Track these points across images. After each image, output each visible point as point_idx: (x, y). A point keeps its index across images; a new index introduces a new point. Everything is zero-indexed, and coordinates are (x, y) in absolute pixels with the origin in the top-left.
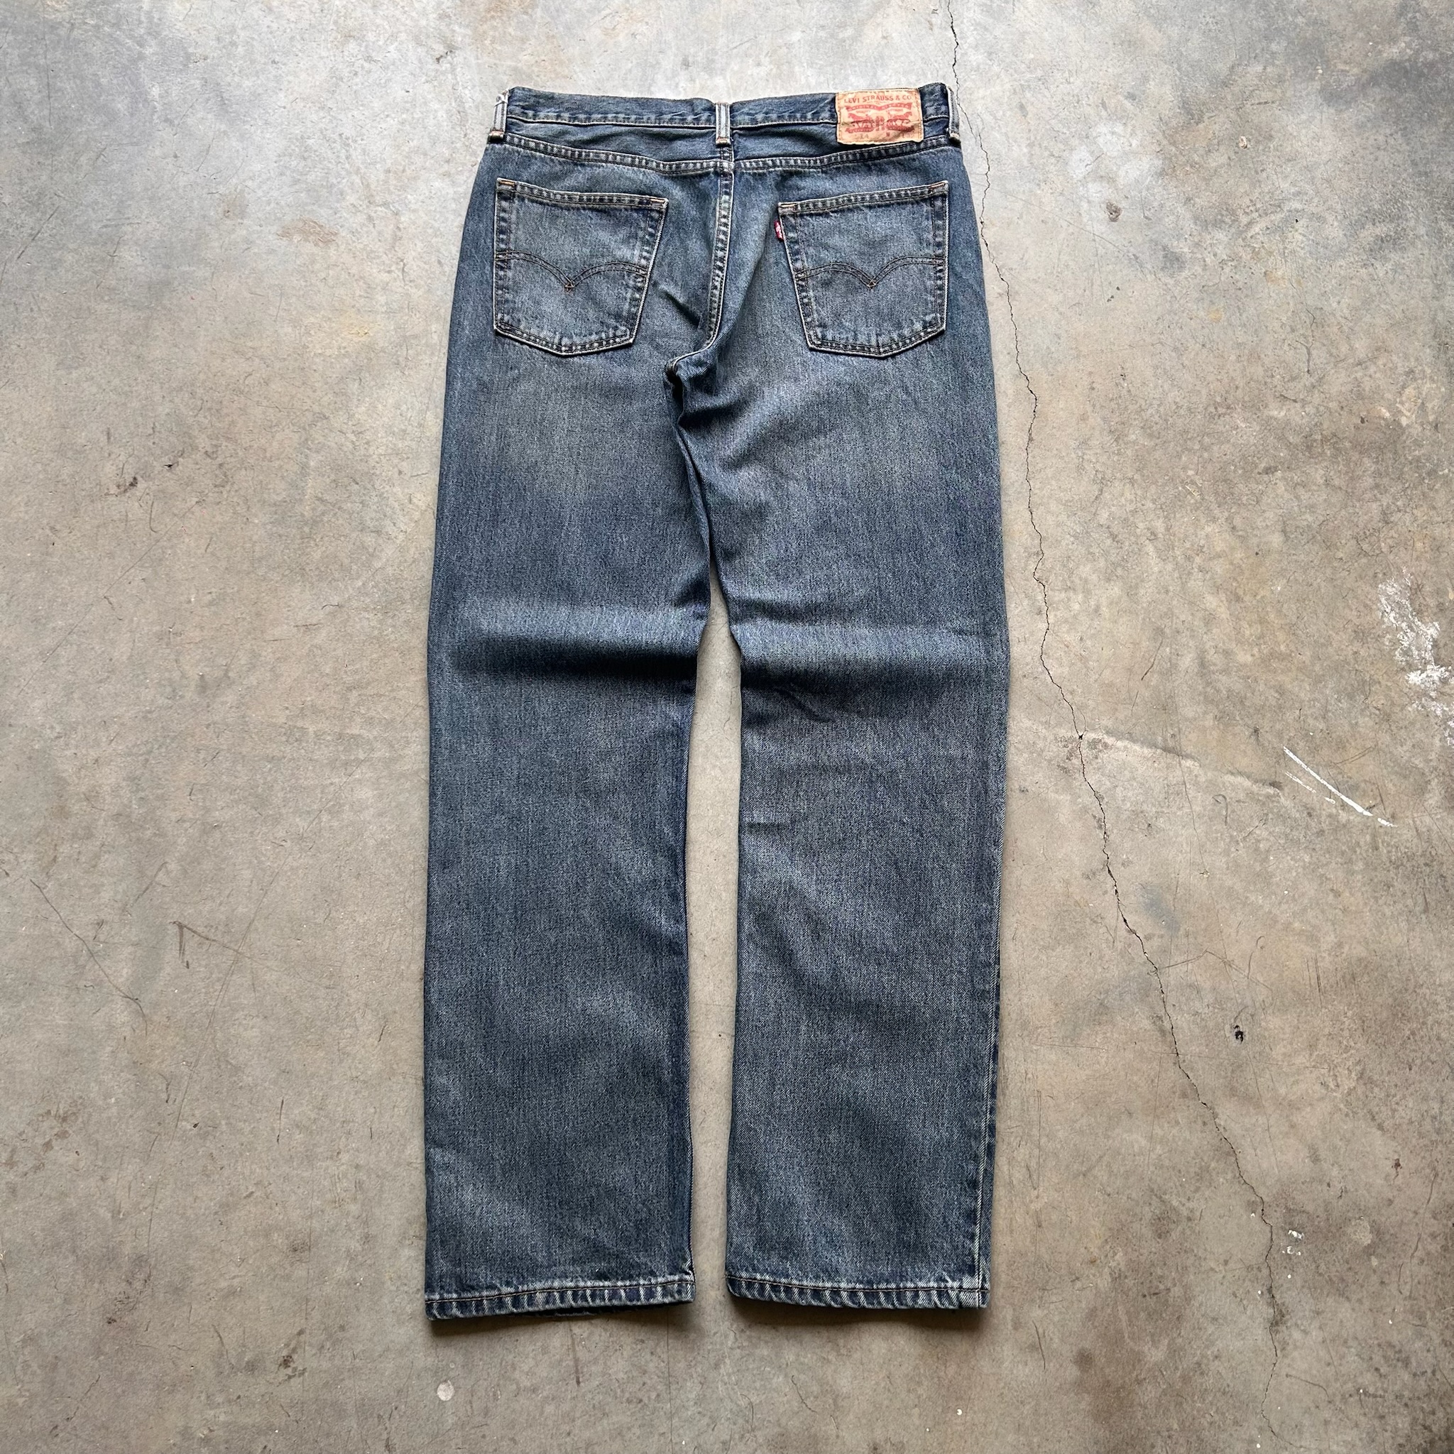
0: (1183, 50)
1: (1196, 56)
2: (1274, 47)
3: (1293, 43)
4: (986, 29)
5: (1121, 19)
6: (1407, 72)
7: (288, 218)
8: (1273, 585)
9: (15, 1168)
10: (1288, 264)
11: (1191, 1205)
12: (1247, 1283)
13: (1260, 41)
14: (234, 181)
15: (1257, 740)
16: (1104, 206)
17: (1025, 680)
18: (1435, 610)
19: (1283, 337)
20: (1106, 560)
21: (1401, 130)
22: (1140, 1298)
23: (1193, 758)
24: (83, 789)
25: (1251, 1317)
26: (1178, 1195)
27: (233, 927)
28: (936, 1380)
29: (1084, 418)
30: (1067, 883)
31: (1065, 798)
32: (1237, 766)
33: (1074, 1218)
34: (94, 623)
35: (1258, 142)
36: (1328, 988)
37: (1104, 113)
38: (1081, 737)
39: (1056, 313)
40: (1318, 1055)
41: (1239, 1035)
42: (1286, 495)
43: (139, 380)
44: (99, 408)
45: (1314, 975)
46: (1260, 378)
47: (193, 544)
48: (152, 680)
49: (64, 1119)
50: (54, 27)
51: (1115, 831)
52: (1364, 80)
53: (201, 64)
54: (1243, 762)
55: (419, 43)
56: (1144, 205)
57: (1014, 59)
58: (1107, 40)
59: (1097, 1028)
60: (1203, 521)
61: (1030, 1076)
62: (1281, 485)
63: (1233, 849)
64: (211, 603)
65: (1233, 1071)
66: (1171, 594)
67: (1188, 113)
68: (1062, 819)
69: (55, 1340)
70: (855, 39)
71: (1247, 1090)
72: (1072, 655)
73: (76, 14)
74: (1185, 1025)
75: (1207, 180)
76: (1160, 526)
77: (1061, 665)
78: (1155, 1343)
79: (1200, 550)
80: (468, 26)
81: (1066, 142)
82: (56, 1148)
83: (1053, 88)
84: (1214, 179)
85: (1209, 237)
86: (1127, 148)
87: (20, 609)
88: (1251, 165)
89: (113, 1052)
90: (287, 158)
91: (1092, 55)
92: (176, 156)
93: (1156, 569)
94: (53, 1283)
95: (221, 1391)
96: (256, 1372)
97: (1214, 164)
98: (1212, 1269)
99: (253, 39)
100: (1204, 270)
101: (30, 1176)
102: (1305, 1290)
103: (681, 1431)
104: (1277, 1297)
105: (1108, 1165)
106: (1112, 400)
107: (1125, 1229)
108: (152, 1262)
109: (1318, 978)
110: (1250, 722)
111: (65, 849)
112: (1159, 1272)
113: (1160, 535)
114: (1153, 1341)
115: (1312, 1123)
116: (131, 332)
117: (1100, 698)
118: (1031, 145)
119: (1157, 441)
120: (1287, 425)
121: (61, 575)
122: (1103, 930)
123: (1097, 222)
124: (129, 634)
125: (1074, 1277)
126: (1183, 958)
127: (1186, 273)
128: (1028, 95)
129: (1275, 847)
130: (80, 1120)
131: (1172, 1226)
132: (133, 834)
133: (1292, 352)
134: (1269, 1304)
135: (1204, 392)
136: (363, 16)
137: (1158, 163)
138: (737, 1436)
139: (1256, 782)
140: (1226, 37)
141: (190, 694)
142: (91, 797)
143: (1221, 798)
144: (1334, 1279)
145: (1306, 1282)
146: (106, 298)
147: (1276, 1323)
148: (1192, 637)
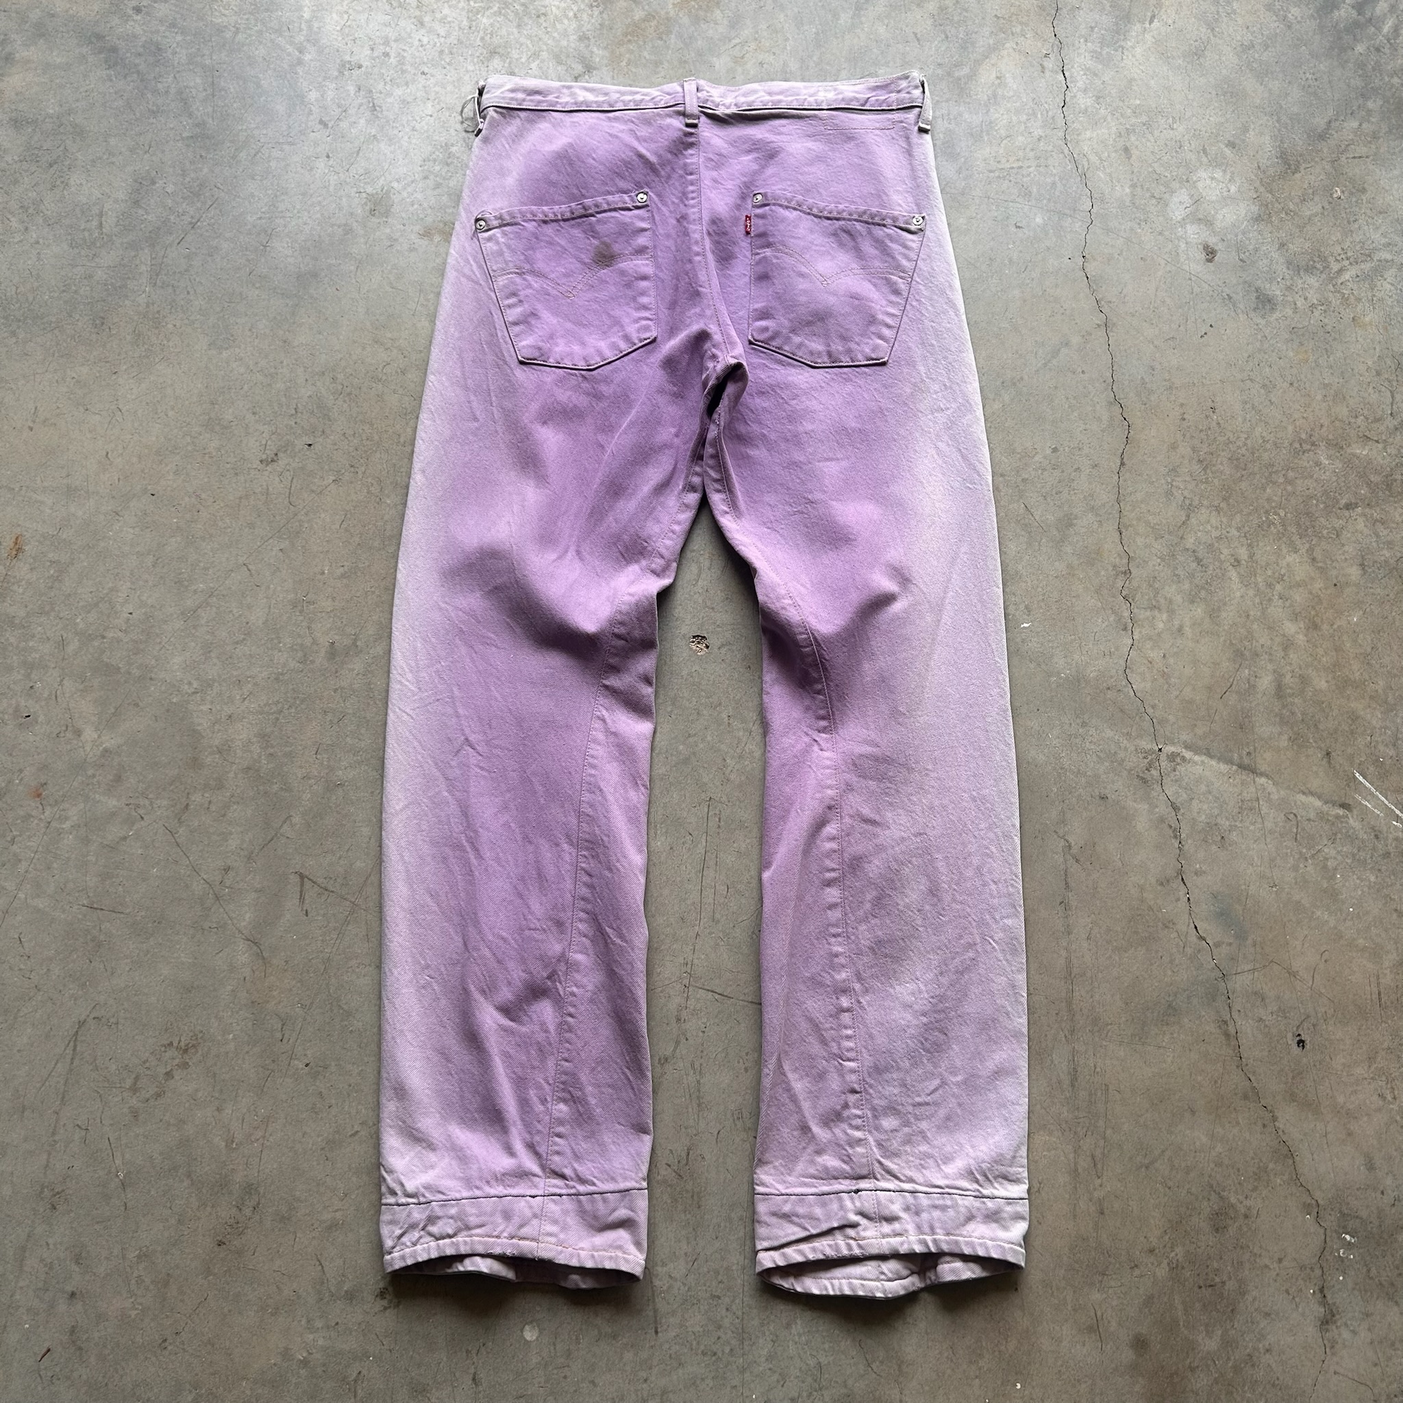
0: (1283, 103)
1: (1295, 109)
2: (1370, 104)
3: (1388, 102)
4: (1096, 75)
5: (1224, 71)
7: (429, 220)
8: (1350, 616)
9: (138, 1094)
10: (1376, 311)
11: (1248, 1203)
12: (1301, 1282)
13: (1357, 98)
14: (381, 182)
15: (1329, 762)
16: (1201, 247)
17: (1109, 692)
19: (1369, 380)
20: (1191, 583)
22: (1196, 1289)
23: (1267, 776)
24: (217, 742)
25: (1303, 1315)
26: (1236, 1192)
27: (351, 880)
28: (997, 1353)
29: (1174, 447)
30: (1142, 889)
31: (1143, 807)
32: (1309, 786)
33: (1135, 1208)
34: (233, 588)
35: (1352, 194)
36: (1388, 1003)
37: (1205, 160)
38: (1160, 750)
39: (1151, 346)
40: (1376, 1068)
41: (1301, 1043)
42: (1366, 531)
43: (285, 363)
44: (246, 387)
45: (1375, 990)
46: (1345, 419)
47: (328, 520)
48: (285, 645)
49: (186, 1051)
50: (220, 30)
51: (1189, 841)
53: (356, 72)
54: (1315, 784)
55: (560, 63)
56: (1240, 247)
57: (1121, 104)
58: (1210, 90)
59: (1165, 1028)
60: (1285, 551)
61: (1098, 1069)
62: (1361, 520)
63: (1301, 866)
64: (343, 576)
65: (1293, 1078)
66: (1251, 618)
67: (1285, 163)
68: (1140, 827)
69: (168, 1257)
70: (972, 76)
71: (1306, 1096)
72: (1155, 671)
73: (241, 19)
74: (1249, 1031)
75: (1301, 228)
76: (1243, 553)
77: (1144, 680)
78: (1209, 1334)
79: (1281, 579)
80: (605, 48)
81: (1167, 185)
82: (177, 1077)
83: (1156, 133)
84: (1308, 227)
85: (1300, 282)
86: (1225, 194)
87: (164, 571)
88: (1344, 215)
89: (233, 991)
90: (431, 163)
91: (1195, 104)
92: (328, 157)
93: (1238, 594)
94: (168, 1205)
95: (321, 1317)
96: (354, 1302)
97: (1308, 213)
98: (1266, 1266)
99: (404, 50)
100: (1295, 312)
101: (152, 1102)
102: (1356, 1292)
103: (752, 1386)
104: (1329, 1297)
105: (1170, 1159)
106: (1201, 431)
107: (1184, 1222)
108: (262, 1190)
109: (1379, 994)
110: (1323, 745)
111: (197, 798)
112: (1215, 1265)
113: (1243, 562)
114: (1207, 1332)
115: (1368, 1132)
116: (279, 318)
117: (1180, 714)
118: (1133, 186)
119: (1244, 472)
120: (1368, 464)
121: (204, 541)
122: (1175, 935)
123: (1194, 263)
124: (265, 600)
125: (1133, 1265)
126: (1250, 967)
127: (1277, 315)
128: (1133, 138)
129: (1342, 866)
130: (200, 1052)
131: (1231, 1222)
132: (261, 788)
133: (1377, 394)
134: (1320, 1303)
135: (1290, 428)
136: (508, 34)
137: (1255, 209)
138: (805, 1394)
139: (1326, 803)
140: (1325, 93)
141: (320, 659)
142: (224, 750)
143: (1292, 816)
144: (1384, 1283)
145: (1356, 1284)
146: (258, 285)
147: (1326, 1322)
148: (1271, 661)
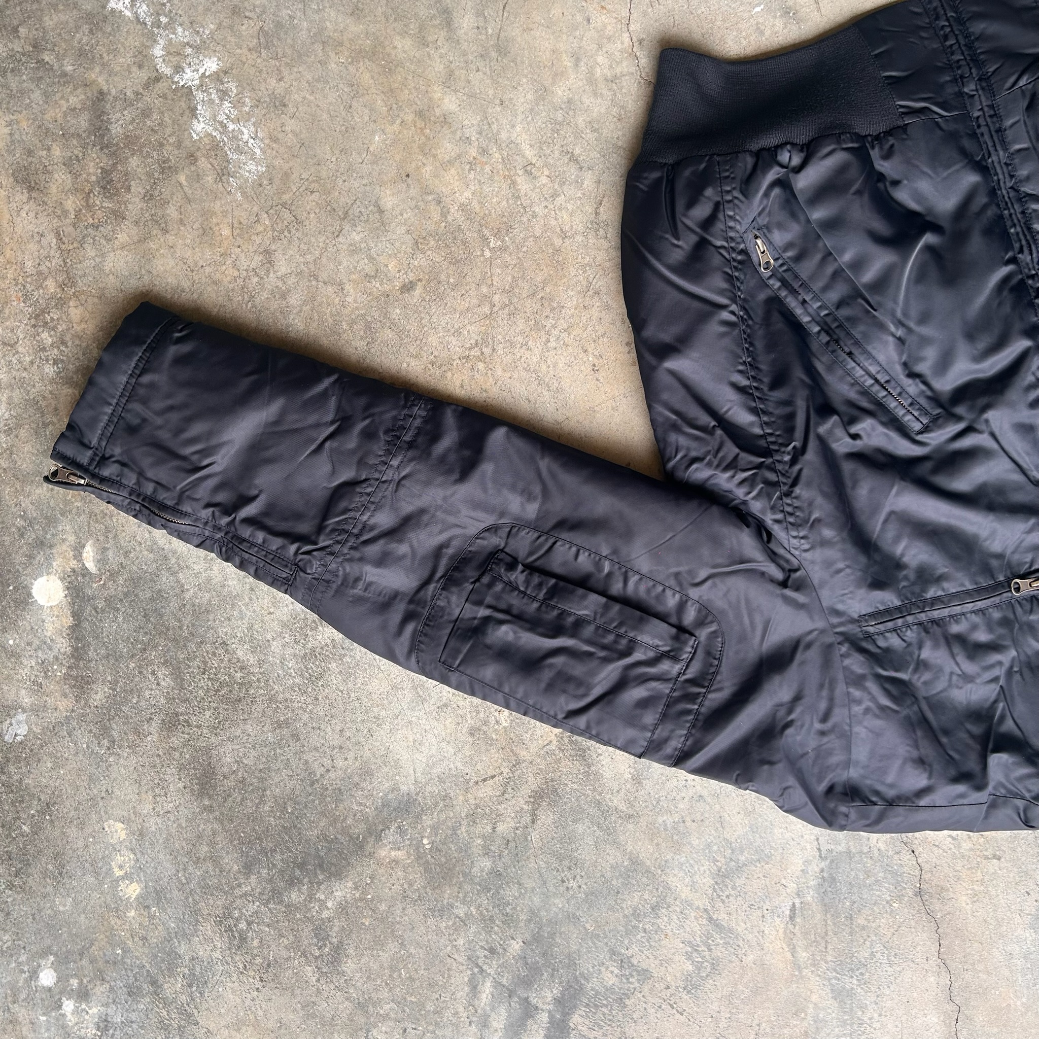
6: (321, 866)
18: (199, 154)
21: (317, 781)
52: (371, 840)
